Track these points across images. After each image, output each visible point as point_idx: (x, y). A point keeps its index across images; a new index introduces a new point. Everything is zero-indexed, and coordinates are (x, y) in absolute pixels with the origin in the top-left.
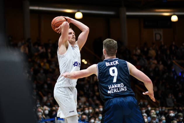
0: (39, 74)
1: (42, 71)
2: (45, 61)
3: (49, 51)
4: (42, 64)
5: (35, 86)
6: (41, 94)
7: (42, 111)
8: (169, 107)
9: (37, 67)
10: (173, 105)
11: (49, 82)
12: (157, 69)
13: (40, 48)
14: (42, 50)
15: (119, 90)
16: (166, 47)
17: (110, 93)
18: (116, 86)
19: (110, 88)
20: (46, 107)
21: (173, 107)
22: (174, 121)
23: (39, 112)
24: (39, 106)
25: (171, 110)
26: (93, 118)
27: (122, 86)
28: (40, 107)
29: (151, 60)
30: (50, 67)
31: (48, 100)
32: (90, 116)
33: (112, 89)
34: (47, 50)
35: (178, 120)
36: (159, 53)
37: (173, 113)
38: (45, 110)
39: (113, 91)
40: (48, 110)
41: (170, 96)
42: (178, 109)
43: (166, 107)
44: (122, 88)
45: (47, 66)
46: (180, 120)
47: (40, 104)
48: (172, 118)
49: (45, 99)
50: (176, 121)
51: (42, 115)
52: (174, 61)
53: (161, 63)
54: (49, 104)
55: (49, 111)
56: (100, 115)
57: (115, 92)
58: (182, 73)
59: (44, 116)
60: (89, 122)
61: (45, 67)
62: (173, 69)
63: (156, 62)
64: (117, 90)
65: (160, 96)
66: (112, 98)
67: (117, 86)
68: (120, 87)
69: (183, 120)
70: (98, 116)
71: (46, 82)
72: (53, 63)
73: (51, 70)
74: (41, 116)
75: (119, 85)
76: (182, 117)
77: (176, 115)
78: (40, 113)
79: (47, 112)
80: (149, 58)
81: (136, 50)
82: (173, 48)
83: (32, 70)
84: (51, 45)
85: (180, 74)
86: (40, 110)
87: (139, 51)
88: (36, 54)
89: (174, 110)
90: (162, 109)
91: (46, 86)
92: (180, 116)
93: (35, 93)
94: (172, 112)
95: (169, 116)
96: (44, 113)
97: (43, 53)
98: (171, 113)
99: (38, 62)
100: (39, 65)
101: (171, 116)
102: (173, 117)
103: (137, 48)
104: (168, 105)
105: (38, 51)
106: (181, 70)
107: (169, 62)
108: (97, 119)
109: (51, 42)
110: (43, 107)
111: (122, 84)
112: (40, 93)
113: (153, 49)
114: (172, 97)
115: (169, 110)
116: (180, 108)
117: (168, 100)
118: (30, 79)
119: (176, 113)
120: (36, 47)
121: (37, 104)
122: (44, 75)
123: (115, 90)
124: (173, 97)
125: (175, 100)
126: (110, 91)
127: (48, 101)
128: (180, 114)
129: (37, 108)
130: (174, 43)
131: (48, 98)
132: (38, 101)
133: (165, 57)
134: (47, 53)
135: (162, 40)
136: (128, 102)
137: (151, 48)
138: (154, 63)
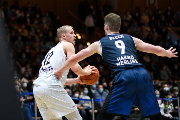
0: (16, 42)
1: (20, 38)
2: (24, 27)
3: (28, 15)
4: (20, 30)
5: (11, 55)
6: (19, 65)
7: (20, 84)
8: (164, 80)
9: (14, 34)
10: (168, 78)
11: (28, 51)
12: (150, 37)
13: (17, 12)
14: (19, 14)
15: (130, 62)
16: (160, 12)
17: (120, 65)
18: (125, 58)
19: (119, 60)
20: (24, 80)
21: (168, 80)
22: (168, 96)
23: (17, 84)
24: (16, 78)
25: (166, 83)
26: (77, 92)
27: (133, 58)
28: (18, 79)
29: (143, 27)
30: (29, 34)
31: (26, 71)
32: (74, 90)
33: (121, 61)
34: (25, 14)
35: (173, 95)
36: (153, 19)
37: (167, 87)
38: (24, 82)
39: (123, 63)
40: (26, 83)
41: (165, 68)
42: (173, 82)
43: (160, 79)
44: (133, 60)
45: (26, 33)
46: (175, 95)
47: (17, 76)
48: (166, 93)
49: (23, 70)
50: (171, 95)
51: (20, 88)
52: (169, 29)
53: (154, 30)
54: (27, 75)
55: (28, 84)
56: (86, 89)
57: (125, 64)
58: (178, 42)
59: (22, 90)
60: (73, 96)
61: (23, 34)
62: (168, 38)
63: (149, 29)
64: (127, 62)
65: (153, 68)
66: (124, 70)
67: (127, 57)
68: (130, 59)
69: (179, 95)
70: (83, 90)
71: (24, 51)
72: (33, 29)
73: (30, 37)
74: (18, 89)
75: (129, 57)
76: (177, 92)
77: (170, 89)
78: (18, 86)
79: (25, 85)
80: (141, 25)
81: (127, 16)
82: (169, 13)
83: (8, 37)
84: (30, 9)
85: (176, 43)
86: (18, 82)
87: (130, 16)
88: (13, 19)
89: (169, 84)
90: (155, 82)
91: (24, 56)
92: (175, 90)
93: (12, 63)
94: (166, 85)
95: (163, 90)
96: (22, 87)
97: (21, 17)
98: (165, 87)
99: (16, 27)
100: (17, 32)
101: (165, 91)
102: (168, 91)
103: (128, 13)
104: (162, 78)
105: (15, 15)
106: (177, 39)
107: (164, 30)
108: (82, 93)
109: (29, 5)
110: (21, 79)
111: (132, 56)
112: (18, 63)
113: (146, 15)
114: (166, 69)
115: (163, 84)
116: (176, 82)
117: (162, 72)
118: (7, 47)
119: (171, 87)
120: (13, 10)
121: (14, 76)
122: (22, 43)
123: (125, 62)
124: (168, 69)
125: (170, 73)
126: (119, 63)
127: (27, 73)
128: (176, 88)
129: (15, 80)
130: (169, 8)
131: (26, 69)
132: (16, 72)
133: (159, 23)
134: (25, 18)
135: (156, 4)
136: (143, 74)
137: (144, 14)
138: (147, 31)
